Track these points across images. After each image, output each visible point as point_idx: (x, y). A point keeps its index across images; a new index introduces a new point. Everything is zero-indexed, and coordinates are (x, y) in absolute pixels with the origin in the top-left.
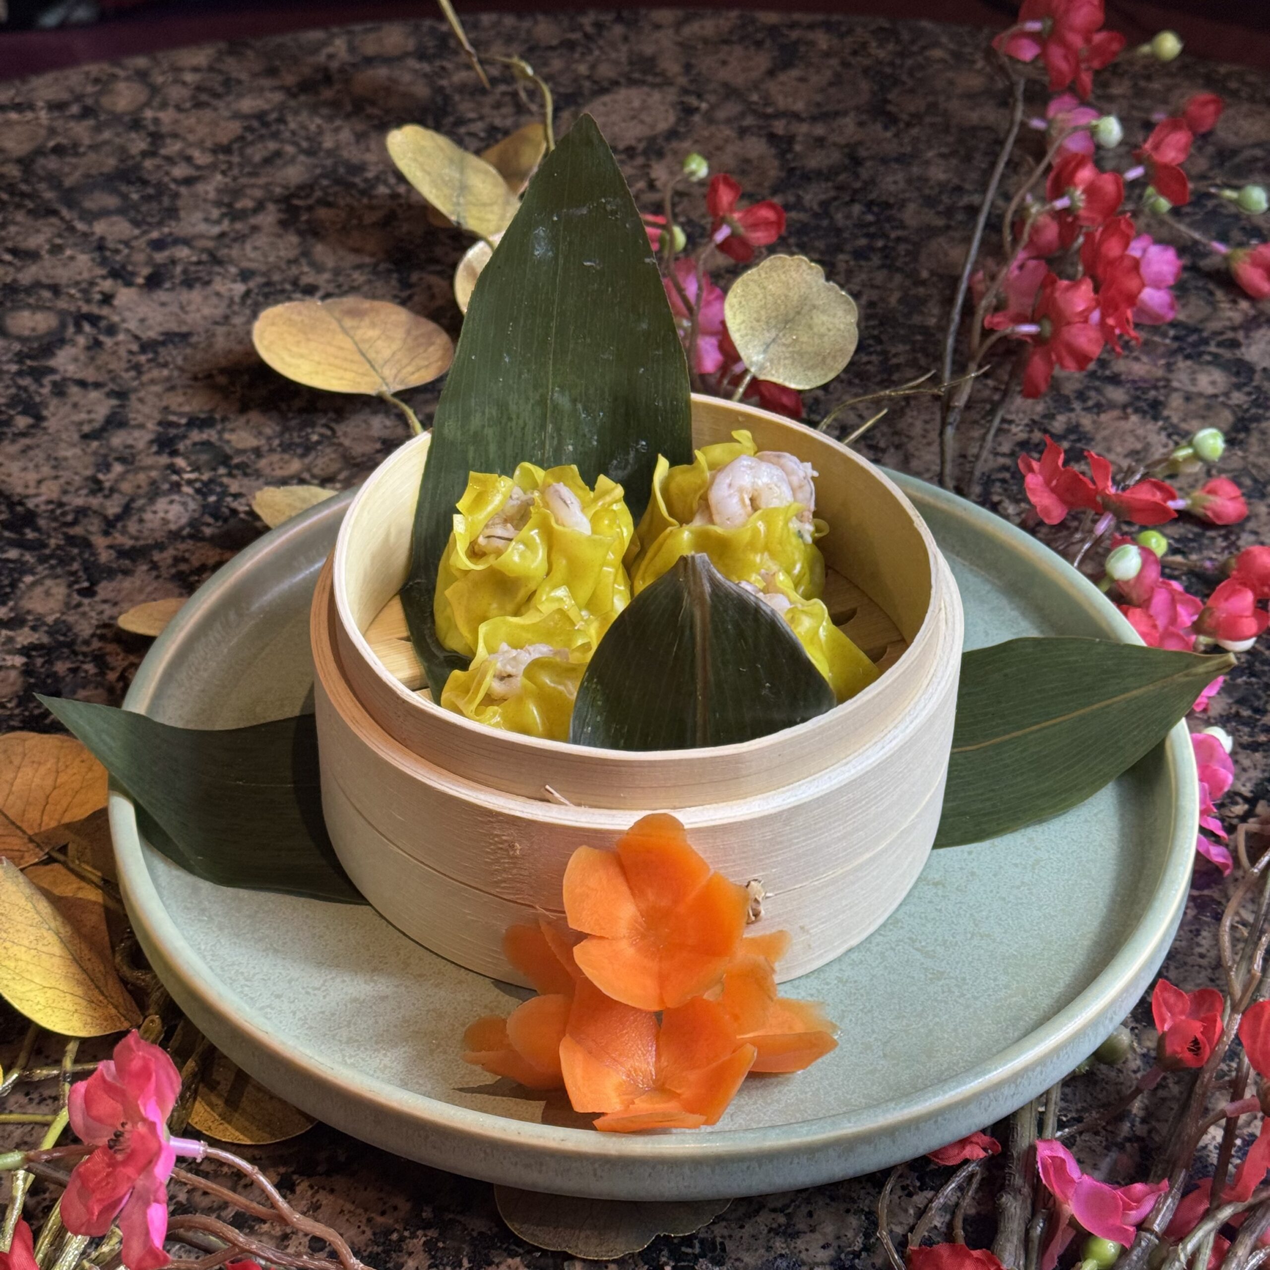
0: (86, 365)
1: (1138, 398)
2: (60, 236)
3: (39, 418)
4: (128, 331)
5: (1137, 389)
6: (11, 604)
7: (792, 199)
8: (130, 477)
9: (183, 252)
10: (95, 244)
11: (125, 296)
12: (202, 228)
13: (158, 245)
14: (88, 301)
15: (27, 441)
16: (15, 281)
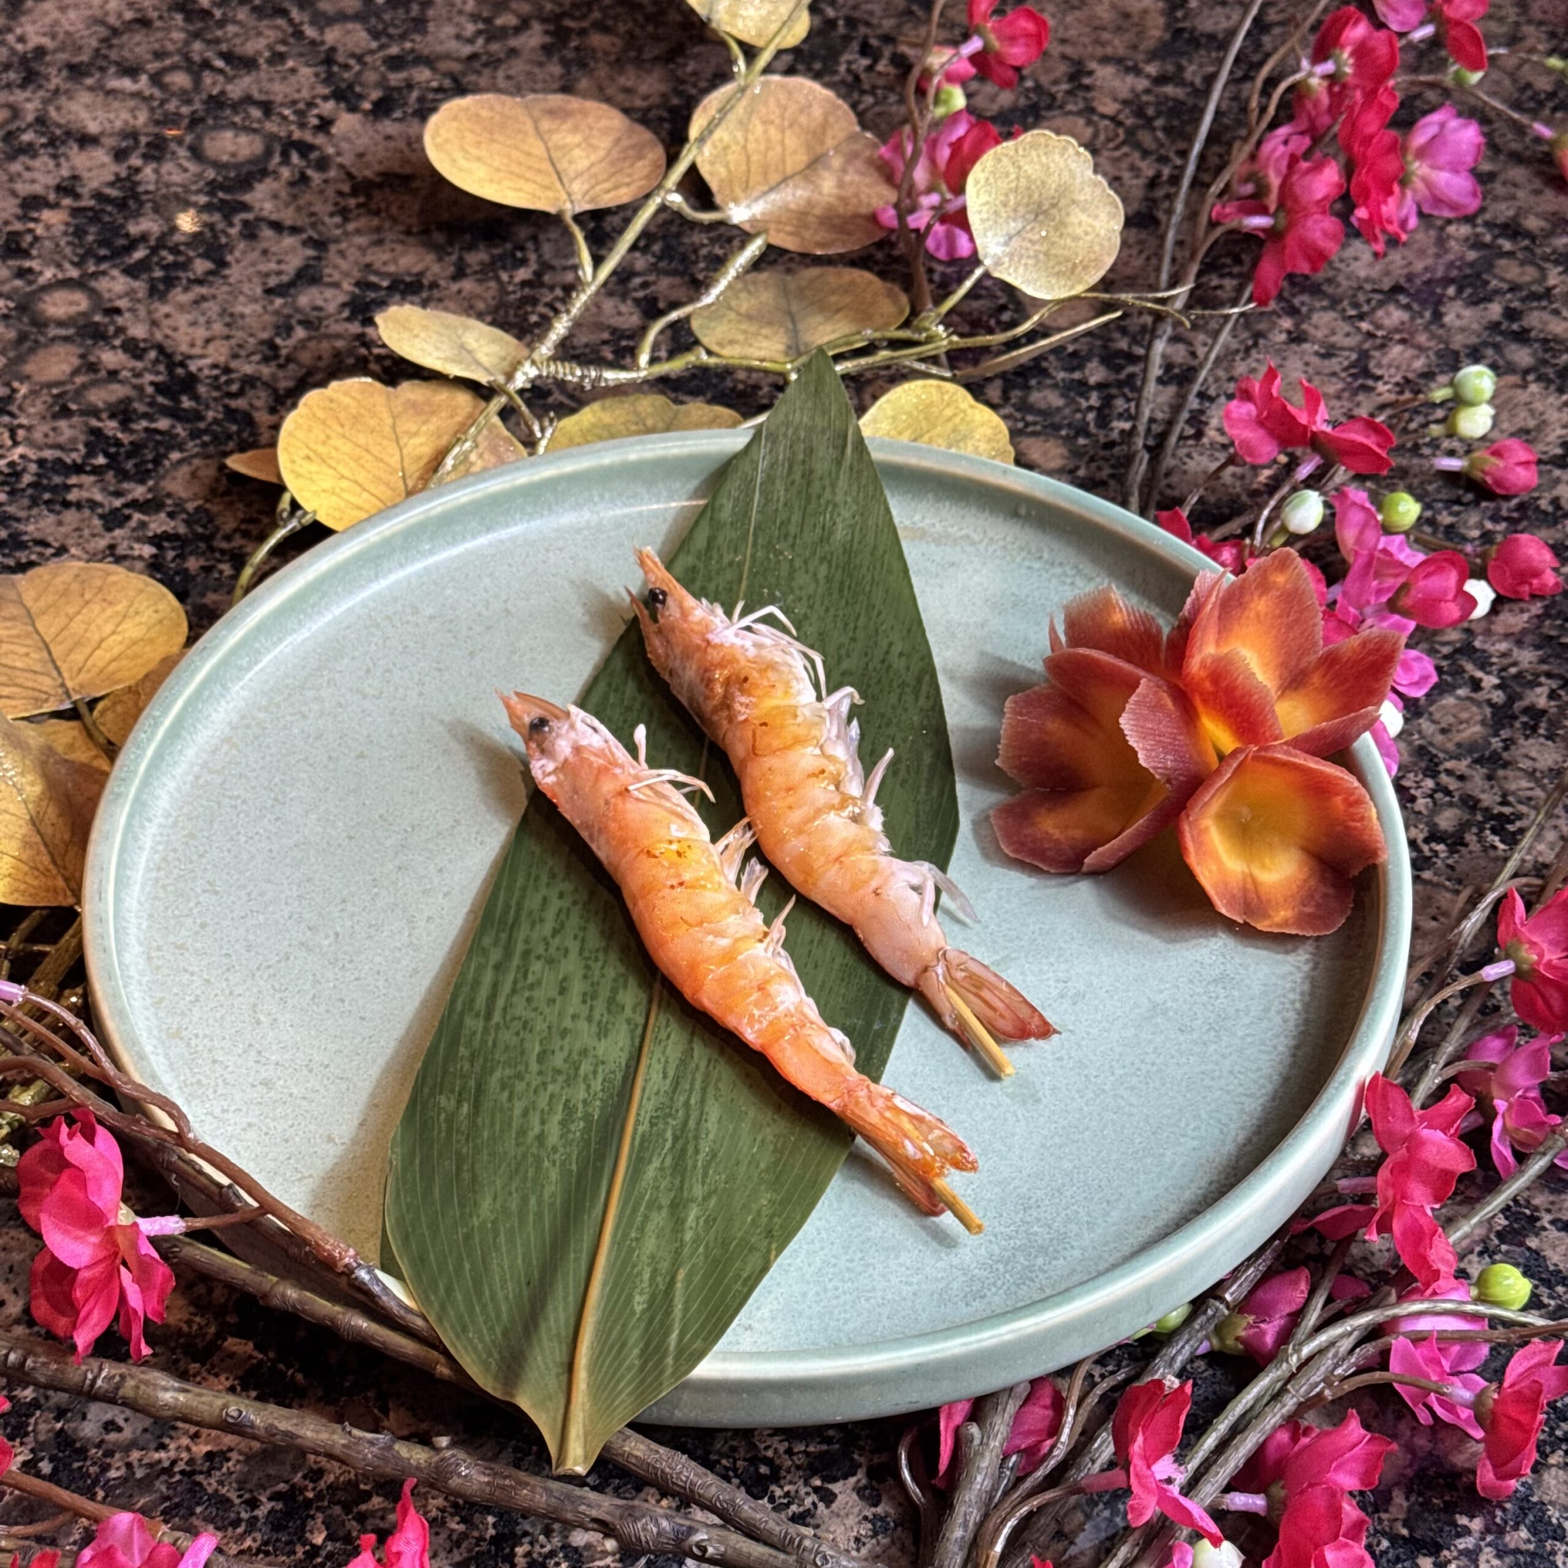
0: (287, 205)
1: (1545, 362)
2: (284, 42)
3: (222, 264)
4: (341, 166)
5: (1546, 351)
6: (151, 483)
7: (1170, 68)
8: (312, 344)
9: (422, 75)
10: (322, 56)
11: (347, 123)
12: (453, 45)
13: (396, 63)
14: (302, 126)
15: (203, 290)
16: (223, 93)
